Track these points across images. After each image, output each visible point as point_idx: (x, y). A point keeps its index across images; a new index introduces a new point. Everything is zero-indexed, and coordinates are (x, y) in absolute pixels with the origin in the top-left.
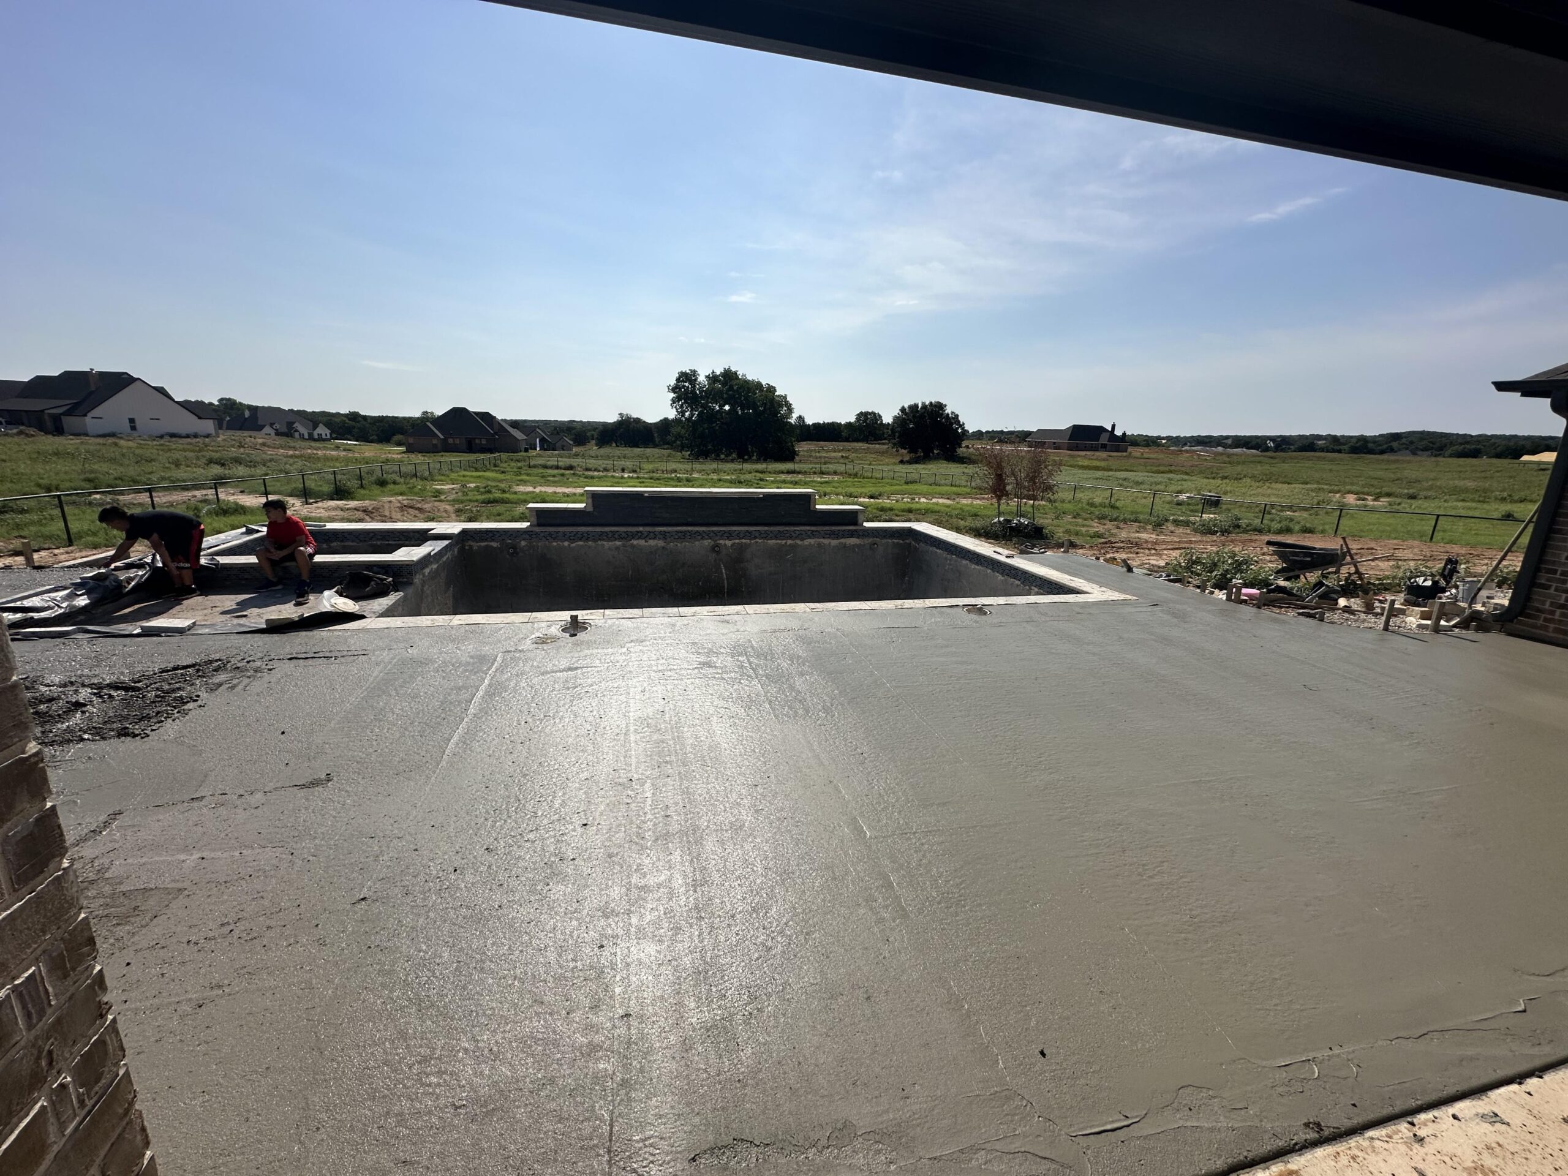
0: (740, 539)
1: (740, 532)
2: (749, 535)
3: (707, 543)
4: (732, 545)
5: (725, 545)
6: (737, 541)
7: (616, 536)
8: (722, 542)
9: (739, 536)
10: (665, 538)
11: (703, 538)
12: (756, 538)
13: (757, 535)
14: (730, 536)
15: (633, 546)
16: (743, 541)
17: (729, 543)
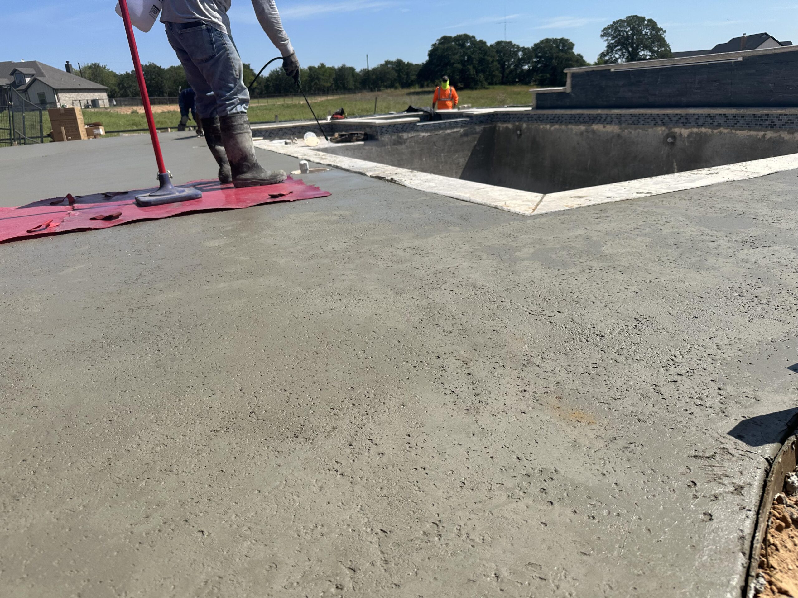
0: (699, 126)
1: (699, 116)
2: (711, 121)
3: (661, 130)
4: (690, 135)
5: (681, 135)
6: (695, 130)
7: (581, 119)
8: (677, 130)
9: (698, 122)
10: (620, 123)
11: (656, 124)
12: (719, 126)
13: (722, 122)
14: (686, 122)
15: (594, 132)
16: (703, 130)
17: (685, 132)
